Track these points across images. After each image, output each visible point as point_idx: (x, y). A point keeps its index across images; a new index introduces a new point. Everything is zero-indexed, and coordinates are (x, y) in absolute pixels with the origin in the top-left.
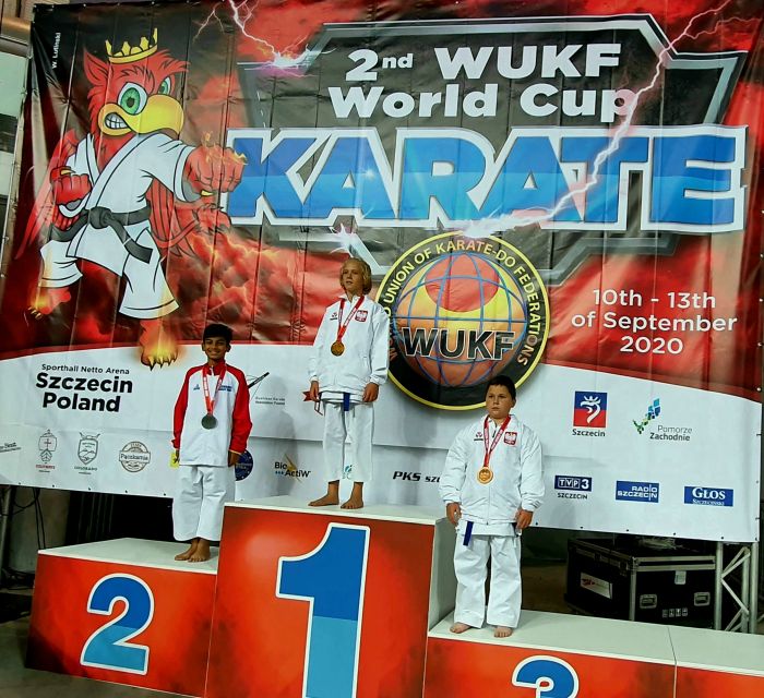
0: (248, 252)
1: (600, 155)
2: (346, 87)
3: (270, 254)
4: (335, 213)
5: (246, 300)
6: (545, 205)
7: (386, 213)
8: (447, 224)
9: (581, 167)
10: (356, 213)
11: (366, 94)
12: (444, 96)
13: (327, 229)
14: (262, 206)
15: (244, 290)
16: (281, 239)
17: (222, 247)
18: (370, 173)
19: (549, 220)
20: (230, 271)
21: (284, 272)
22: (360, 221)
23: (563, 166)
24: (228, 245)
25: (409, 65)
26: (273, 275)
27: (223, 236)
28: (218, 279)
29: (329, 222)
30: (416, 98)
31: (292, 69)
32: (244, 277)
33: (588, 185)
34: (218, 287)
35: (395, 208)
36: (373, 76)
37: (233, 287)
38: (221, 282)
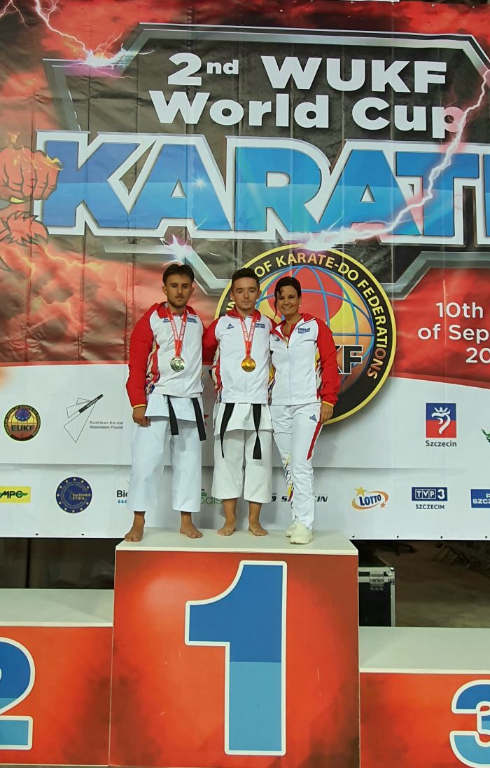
0: (70, 265)
1: (434, 170)
2: (169, 91)
3: (96, 267)
4: (165, 224)
5: (72, 317)
6: (384, 219)
7: (221, 224)
8: (286, 236)
9: (417, 181)
10: (189, 224)
11: (191, 100)
12: (274, 106)
13: (156, 241)
14: (82, 215)
15: (68, 306)
16: (107, 251)
17: (40, 259)
18: (200, 183)
19: (389, 234)
20: (51, 286)
21: (113, 287)
22: (194, 233)
23: (399, 180)
24: (46, 257)
25: (235, 71)
26: (100, 290)
27: (40, 248)
28: (37, 294)
29: (160, 232)
30: (246, 106)
31: (107, 68)
32: (68, 292)
33: (424, 200)
34: (37, 303)
35: (230, 219)
36: (197, 81)
37: (55, 303)
38: (40, 296)
